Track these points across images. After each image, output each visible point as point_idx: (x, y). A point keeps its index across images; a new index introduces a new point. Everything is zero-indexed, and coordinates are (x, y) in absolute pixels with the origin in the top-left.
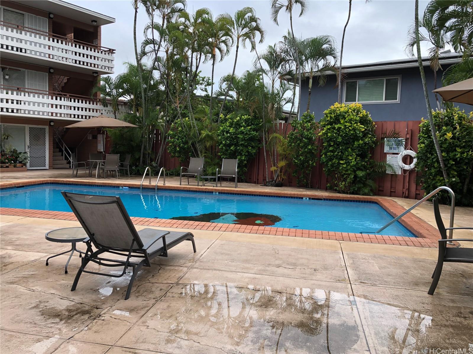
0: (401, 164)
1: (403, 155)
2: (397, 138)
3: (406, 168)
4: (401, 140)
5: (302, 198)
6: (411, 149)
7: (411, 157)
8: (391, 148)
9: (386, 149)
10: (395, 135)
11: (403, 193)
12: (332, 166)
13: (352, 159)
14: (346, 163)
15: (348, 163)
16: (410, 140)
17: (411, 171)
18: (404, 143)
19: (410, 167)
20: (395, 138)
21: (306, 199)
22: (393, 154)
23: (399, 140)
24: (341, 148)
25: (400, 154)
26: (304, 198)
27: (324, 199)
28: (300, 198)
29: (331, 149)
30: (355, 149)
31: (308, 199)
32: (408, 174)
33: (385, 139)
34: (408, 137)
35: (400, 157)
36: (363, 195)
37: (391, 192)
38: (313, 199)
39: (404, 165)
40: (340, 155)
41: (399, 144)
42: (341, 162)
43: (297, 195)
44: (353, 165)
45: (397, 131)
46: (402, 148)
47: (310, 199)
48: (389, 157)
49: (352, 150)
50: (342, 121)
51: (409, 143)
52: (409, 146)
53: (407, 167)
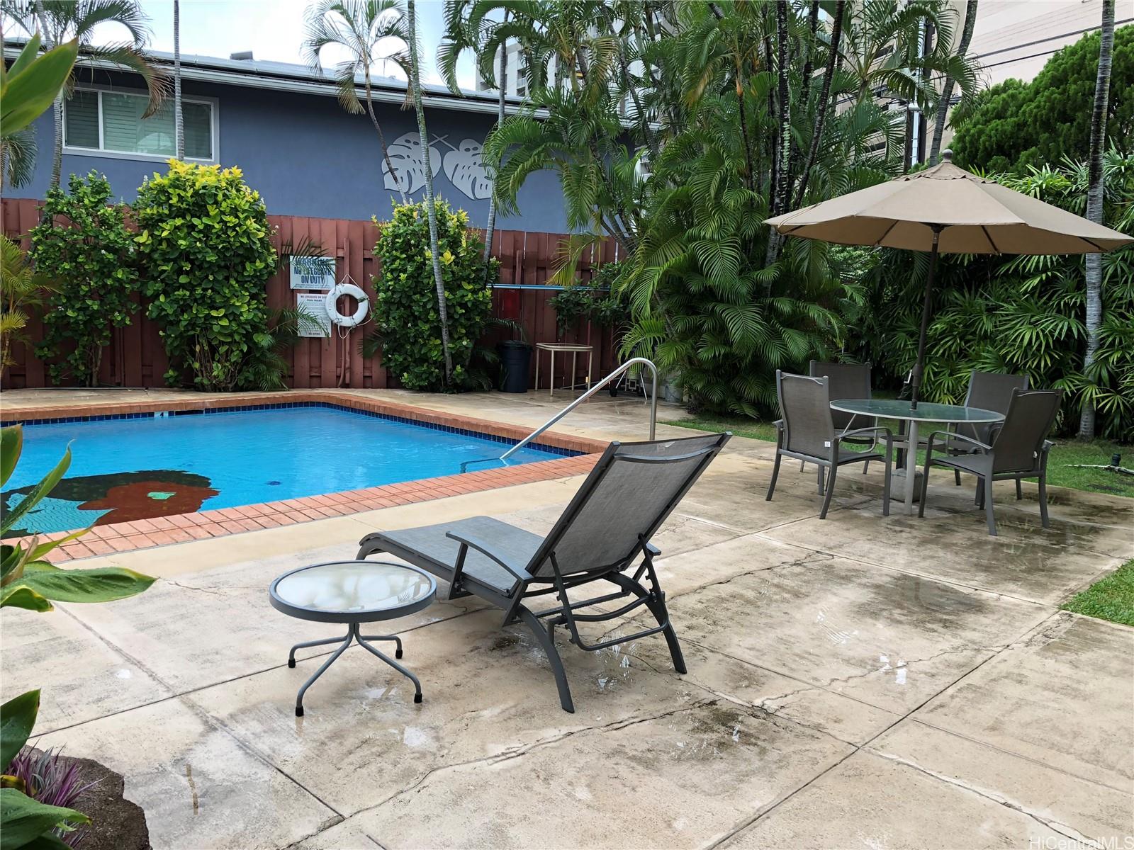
0: (334, 314)
1: (338, 294)
2: (319, 256)
3: (344, 324)
4: (328, 261)
5: (151, 415)
6: (351, 282)
7: (351, 297)
8: (305, 280)
9: (295, 281)
10: (313, 249)
11: (338, 377)
12: (192, 324)
13: (240, 306)
14: (225, 316)
15: (233, 316)
16: (347, 261)
17: (354, 330)
18: (334, 267)
19: (353, 321)
20: (313, 256)
21: (162, 414)
22: (312, 292)
23: (323, 262)
24: (211, 278)
25: (330, 293)
26: (157, 415)
27: (208, 411)
28: (144, 415)
29: (183, 279)
30: (246, 282)
31: (166, 415)
32: (348, 337)
33: (291, 257)
34: (341, 254)
35: (330, 301)
36: (270, 390)
37: (311, 377)
38: (179, 413)
39: (340, 316)
40: (210, 298)
41: (323, 268)
42: (214, 313)
43: (138, 409)
44: (246, 320)
45: (315, 240)
46: (330, 279)
47: (171, 413)
48: (301, 299)
49: (241, 284)
50: (213, 211)
51: (347, 270)
52: (347, 276)
53: (347, 321)
